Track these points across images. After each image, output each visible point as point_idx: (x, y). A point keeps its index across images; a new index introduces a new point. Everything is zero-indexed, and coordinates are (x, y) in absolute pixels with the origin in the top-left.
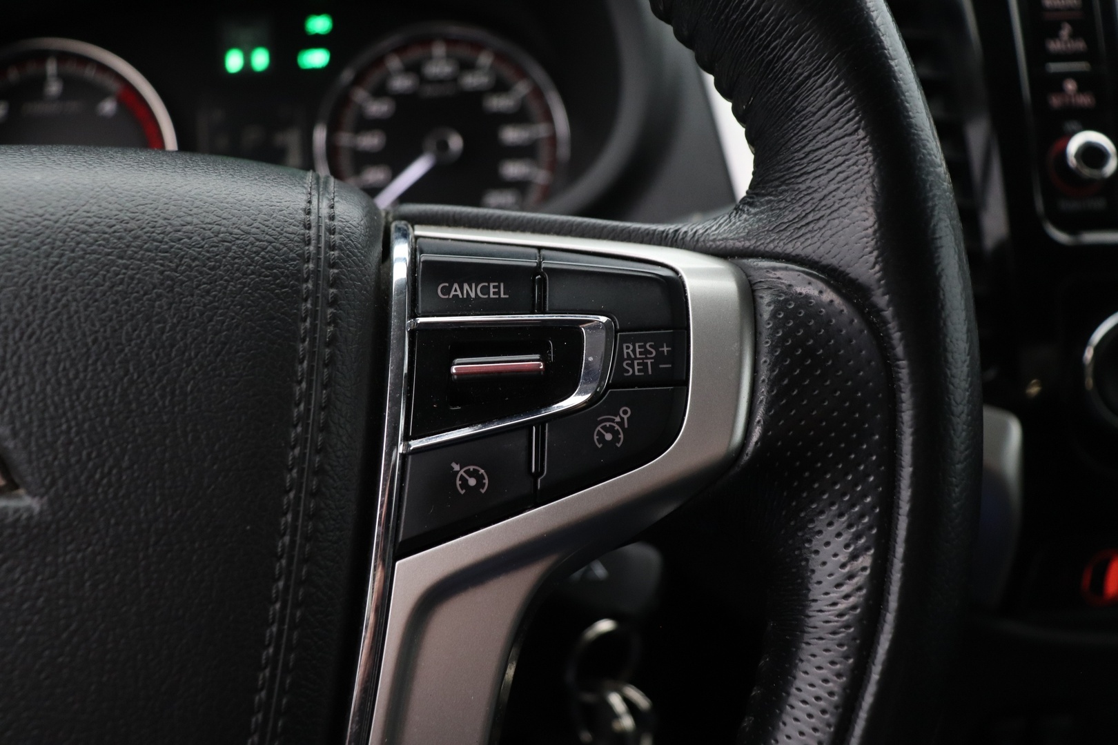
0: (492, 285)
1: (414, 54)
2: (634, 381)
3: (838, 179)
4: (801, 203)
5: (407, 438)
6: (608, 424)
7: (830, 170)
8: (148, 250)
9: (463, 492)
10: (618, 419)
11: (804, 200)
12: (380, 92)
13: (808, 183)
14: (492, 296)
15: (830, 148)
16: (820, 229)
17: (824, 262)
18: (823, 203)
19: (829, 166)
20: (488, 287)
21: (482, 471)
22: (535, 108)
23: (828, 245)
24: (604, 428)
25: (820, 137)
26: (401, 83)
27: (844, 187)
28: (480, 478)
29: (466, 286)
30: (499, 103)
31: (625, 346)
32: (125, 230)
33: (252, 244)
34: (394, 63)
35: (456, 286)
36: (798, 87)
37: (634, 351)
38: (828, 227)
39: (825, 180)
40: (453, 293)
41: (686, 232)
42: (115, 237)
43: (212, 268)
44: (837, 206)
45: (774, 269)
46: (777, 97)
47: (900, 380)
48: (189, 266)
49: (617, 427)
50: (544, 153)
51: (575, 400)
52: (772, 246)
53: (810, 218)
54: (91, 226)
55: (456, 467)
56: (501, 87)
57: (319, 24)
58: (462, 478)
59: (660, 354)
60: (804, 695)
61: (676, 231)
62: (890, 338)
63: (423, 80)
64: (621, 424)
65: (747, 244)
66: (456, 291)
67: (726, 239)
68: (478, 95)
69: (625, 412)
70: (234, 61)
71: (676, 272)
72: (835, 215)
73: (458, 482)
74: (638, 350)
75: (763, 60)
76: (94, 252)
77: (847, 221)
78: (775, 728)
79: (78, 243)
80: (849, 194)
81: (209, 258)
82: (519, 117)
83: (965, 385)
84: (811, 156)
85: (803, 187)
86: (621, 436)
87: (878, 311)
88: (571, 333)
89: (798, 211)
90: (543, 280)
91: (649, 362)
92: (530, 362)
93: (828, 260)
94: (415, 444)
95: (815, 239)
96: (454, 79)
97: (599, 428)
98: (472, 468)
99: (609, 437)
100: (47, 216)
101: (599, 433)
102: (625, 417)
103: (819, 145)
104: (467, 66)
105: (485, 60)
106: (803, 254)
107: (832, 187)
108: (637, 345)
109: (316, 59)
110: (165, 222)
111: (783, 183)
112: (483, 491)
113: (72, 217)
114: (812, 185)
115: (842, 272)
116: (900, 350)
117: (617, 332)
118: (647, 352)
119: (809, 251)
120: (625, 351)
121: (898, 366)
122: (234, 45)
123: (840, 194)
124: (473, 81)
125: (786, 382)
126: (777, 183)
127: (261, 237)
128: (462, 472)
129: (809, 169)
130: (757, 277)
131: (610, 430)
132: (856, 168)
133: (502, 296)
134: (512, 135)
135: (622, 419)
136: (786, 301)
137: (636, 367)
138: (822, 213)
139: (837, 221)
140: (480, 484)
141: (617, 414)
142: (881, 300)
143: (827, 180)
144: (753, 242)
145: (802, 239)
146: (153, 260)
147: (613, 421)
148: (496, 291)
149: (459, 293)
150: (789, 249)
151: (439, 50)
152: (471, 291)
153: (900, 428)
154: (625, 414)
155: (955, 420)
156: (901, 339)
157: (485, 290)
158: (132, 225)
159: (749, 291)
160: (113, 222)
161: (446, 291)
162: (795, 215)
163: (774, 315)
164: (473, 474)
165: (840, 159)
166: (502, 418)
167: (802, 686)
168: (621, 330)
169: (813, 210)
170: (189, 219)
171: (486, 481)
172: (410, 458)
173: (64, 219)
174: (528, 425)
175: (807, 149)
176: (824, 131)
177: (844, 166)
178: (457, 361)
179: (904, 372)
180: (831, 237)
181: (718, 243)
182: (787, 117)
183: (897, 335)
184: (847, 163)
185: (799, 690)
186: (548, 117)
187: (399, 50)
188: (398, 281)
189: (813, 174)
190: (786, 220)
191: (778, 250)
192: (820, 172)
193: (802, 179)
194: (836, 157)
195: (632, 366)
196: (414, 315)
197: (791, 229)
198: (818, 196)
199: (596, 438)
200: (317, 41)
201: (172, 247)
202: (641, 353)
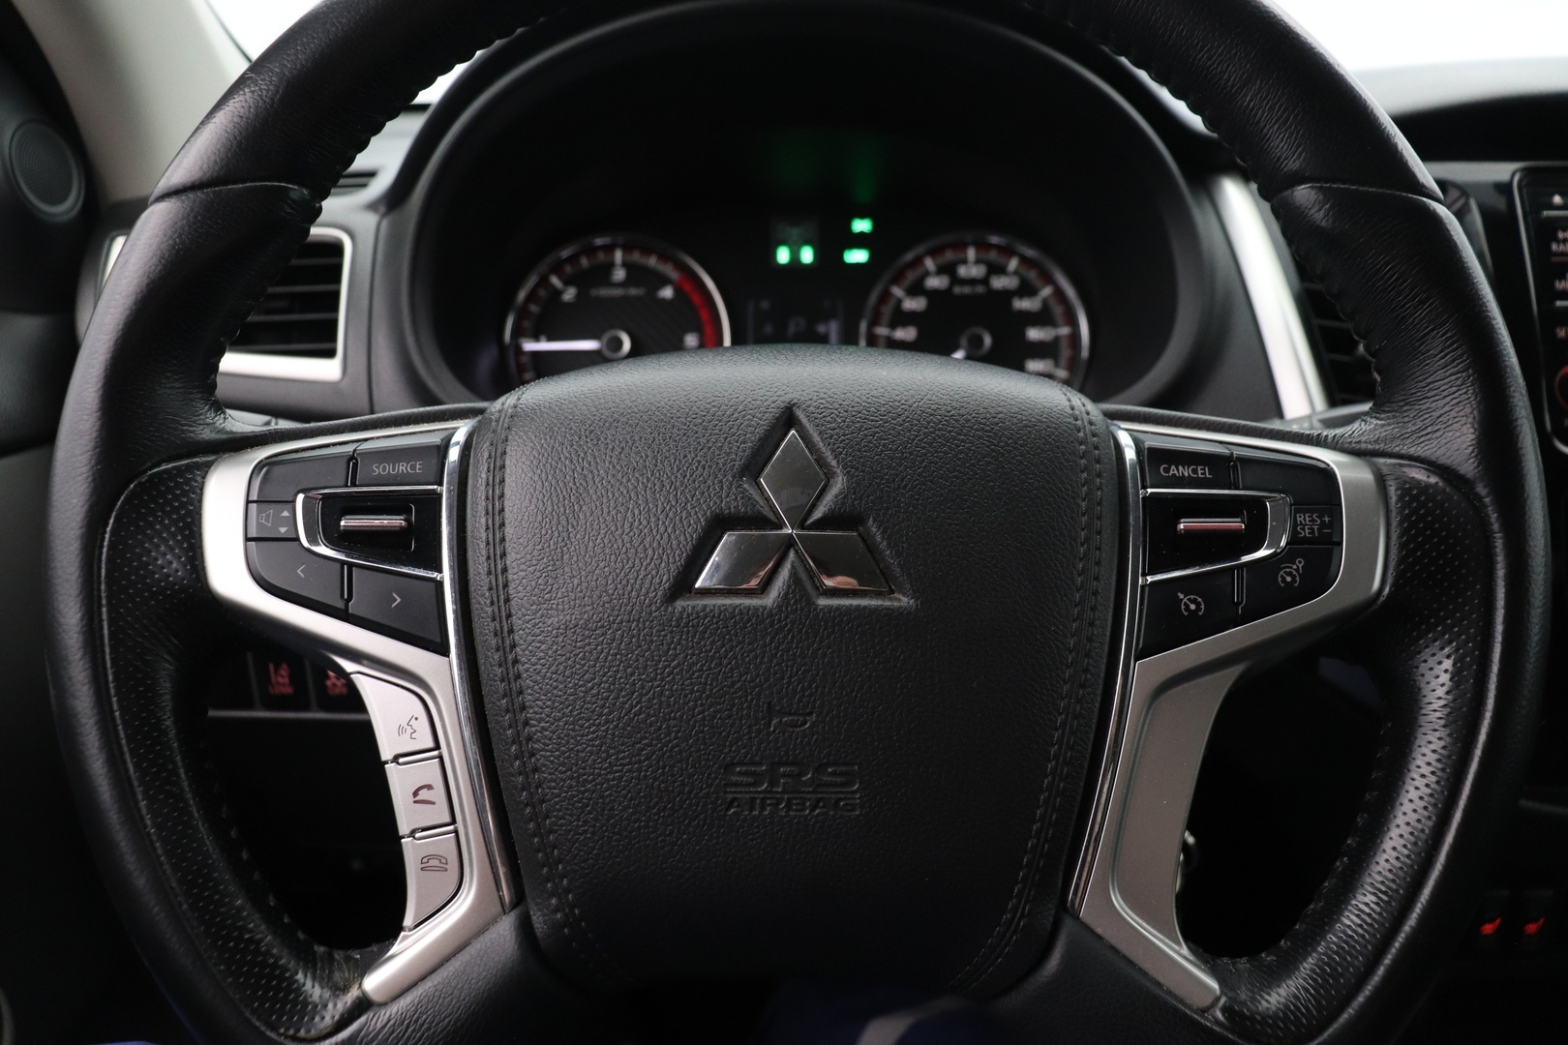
0: (1199, 468)
1: (949, 256)
2: (1305, 540)
3: (1452, 403)
4: (1422, 419)
5: (1144, 575)
6: (1288, 570)
7: (1445, 397)
8: (977, 430)
9: (1186, 614)
10: (1295, 567)
11: (1425, 417)
12: (916, 290)
13: (1428, 405)
14: (1200, 476)
15: (1446, 380)
16: (1437, 438)
17: (1440, 462)
18: (1440, 420)
19: (1445, 393)
20: (1197, 469)
21: (1199, 600)
22: (1058, 310)
23: (1443, 450)
24: (1285, 572)
25: (1439, 372)
26: (934, 282)
27: (1457, 409)
28: (1198, 605)
29: (1180, 468)
30: (1023, 304)
31: (1298, 515)
32: (959, 415)
33: (1045, 429)
34: (930, 264)
35: (1173, 467)
36: (1424, 336)
37: (1305, 519)
38: (1444, 437)
39: (1441, 403)
40: (1171, 472)
41: (1326, 436)
42: (954, 420)
43: (1021, 446)
44: (1450, 422)
45: (1400, 465)
46: (1407, 342)
47: (1496, 547)
48: (1006, 443)
49: (1294, 573)
50: (1065, 353)
51: (1262, 553)
52: (1397, 449)
53: (1429, 429)
54: (935, 410)
55: (1181, 596)
56: (1026, 290)
57: (862, 226)
58: (1185, 604)
59: (1323, 522)
60: (1416, 783)
61: (1319, 434)
62: (1489, 517)
63: (956, 280)
64: (1297, 570)
65: (1377, 447)
66: (1173, 470)
67: (1359, 442)
68: (1007, 295)
69: (1300, 562)
70: (783, 255)
71: (1328, 465)
72: (1448, 429)
73: (1183, 607)
74: (1307, 519)
75: (1398, 315)
76: (940, 429)
77: (1458, 434)
78: (1393, 807)
79: (929, 423)
80: (1462, 413)
81: (1018, 438)
82: (1043, 318)
83: (1542, 553)
84: (1431, 386)
85: (1424, 407)
86: (1298, 579)
87: (1480, 499)
88: (1259, 503)
89: (1420, 424)
90: (1235, 467)
91: (1316, 527)
92: (1235, 524)
93: (1443, 461)
94: (1150, 579)
95: (1433, 445)
96: (985, 281)
97: (1282, 573)
98: (1192, 597)
99: (1289, 579)
100: (903, 402)
101: (1282, 576)
102: (1300, 566)
103: (1438, 378)
104: (996, 269)
105: (1013, 264)
106: (1423, 455)
107: (1447, 408)
108: (1307, 515)
109: (857, 256)
110: (985, 411)
111: (1407, 404)
112: (1200, 614)
113: (920, 404)
114: (1432, 406)
115: (1453, 470)
116: (1496, 527)
117: (1291, 505)
118: (1313, 521)
119: (1428, 453)
120: (1299, 519)
121: (1495, 537)
122: (783, 243)
123: (1453, 414)
124: (999, 283)
125: (1412, 546)
126: (1402, 404)
127: (1050, 424)
128: (1185, 600)
129: (1429, 394)
130: (1385, 470)
131: (1289, 574)
132: (1466, 397)
133: (1208, 476)
134: (1034, 334)
135: (1298, 567)
136: (1410, 489)
137: (1307, 531)
138: (1438, 427)
139: (1451, 434)
140: (1198, 608)
141: (1294, 563)
142: (1481, 490)
143: (1442, 405)
144: (1382, 445)
145: (1422, 445)
146: (980, 437)
147: (1291, 568)
148: (1203, 472)
149: (1176, 472)
150: (1412, 451)
151: (971, 253)
152: (1185, 471)
153: (1496, 582)
154: (1300, 563)
155: (1535, 577)
156: (1498, 519)
157: (1195, 471)
158: (962, 411)
159: (1381, 479)
160: (949, 409)
161: (1167, 470)
162: (1417, 427)
163: (1401, 498)
164: (1194, 601)
165: (1454, 389)
166: (1212, 563)
167: (1415, 776)
168: (1293, 505)
169: (1432, 424)
170: (1000, 409)
171: (1203, 607)
172: (1147, 588)
173: (915, 405)
174: (1232, 569)
175: (1428, 380)
176: (1443, 368)
177: (1457, 394)
178: (1182, 520)
179: (1499, 543)
180: (1446, 444)
181: (1354, 445)
182: (1414, 356)
183: (1494, 517)
184: (1460, 392)
185: (1413, 779)
186: (1072, 321)
187: (934, 253)
188: (1130, 460)
189: (1432, 399)
190: (1409, 430)
191: (1403, 451)
192: (1438, 397)
193: (1424, 401)
194: (1451, 387)
195: (1303, 529)
196: (1144, 487)
197: (1414, 437)
198: (1436, 414)
199: (1280, 579)
200: (860, 241)
201: (993, 429)
202: (1309, 521)
